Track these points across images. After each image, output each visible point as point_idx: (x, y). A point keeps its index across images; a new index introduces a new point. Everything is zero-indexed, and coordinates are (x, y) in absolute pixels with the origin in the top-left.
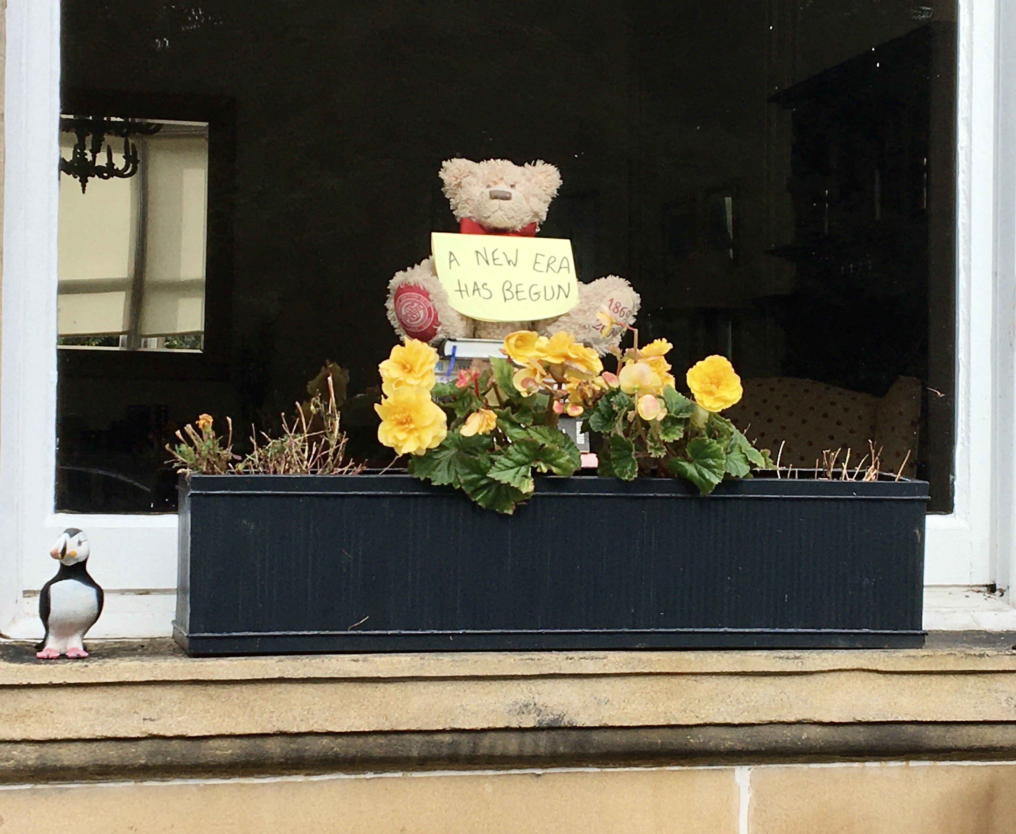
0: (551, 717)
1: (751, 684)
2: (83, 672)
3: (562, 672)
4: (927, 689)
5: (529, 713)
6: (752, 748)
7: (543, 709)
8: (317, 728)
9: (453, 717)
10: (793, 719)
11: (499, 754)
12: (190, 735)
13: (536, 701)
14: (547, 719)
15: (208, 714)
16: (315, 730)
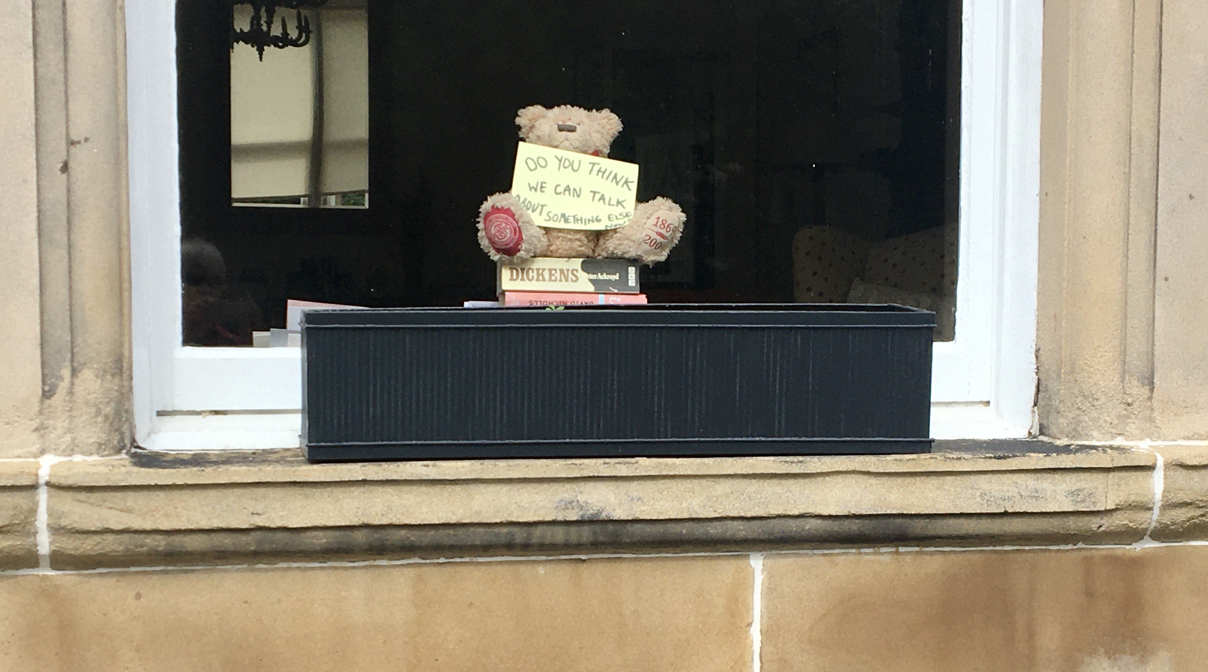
0: (591, 511)
1: (761, 484)
2: (200, 475)
3: (600, 475)
4: (912, 487)
5: (573, 508)
6: (762, 537)
7: (584, 505)
8: (395, 521)
9: (509, 512)
10: (796, 513)
11: (548, 542)
12: (291, 526)
13: (579, 499)
14: (589, 513)
15: (305, 510)
16: (394, 523)
